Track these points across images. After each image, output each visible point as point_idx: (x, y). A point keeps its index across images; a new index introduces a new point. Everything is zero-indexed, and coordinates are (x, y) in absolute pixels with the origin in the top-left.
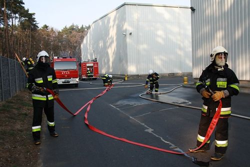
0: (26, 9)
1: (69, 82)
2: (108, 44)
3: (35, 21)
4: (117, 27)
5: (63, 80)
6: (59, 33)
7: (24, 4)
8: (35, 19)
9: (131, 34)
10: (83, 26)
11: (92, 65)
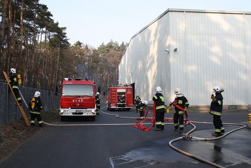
0: (55, 22)
1: (82, 113)
2: (148, 64)
3: (64, 37)
4: (159, 42)
5: (74, 111)
6: (95, 51)
7: (52, 16)
8: (65, 34)
9: (175, 50)
10: (123, 43)
11: (124, 91)
